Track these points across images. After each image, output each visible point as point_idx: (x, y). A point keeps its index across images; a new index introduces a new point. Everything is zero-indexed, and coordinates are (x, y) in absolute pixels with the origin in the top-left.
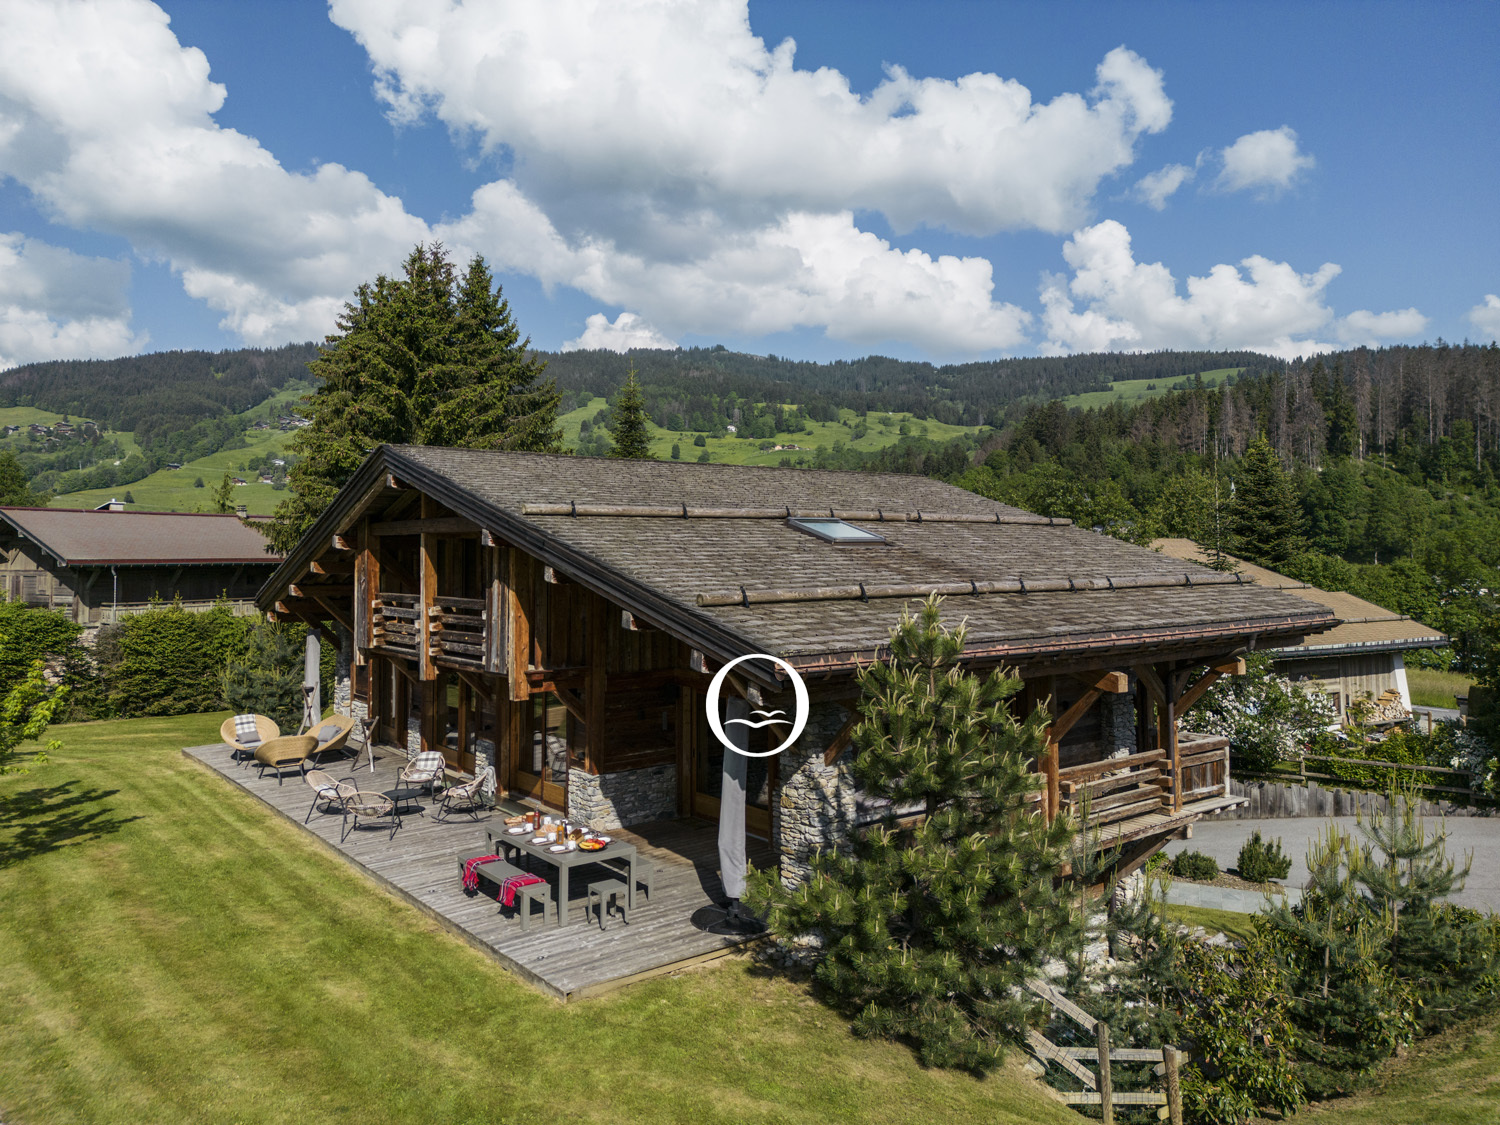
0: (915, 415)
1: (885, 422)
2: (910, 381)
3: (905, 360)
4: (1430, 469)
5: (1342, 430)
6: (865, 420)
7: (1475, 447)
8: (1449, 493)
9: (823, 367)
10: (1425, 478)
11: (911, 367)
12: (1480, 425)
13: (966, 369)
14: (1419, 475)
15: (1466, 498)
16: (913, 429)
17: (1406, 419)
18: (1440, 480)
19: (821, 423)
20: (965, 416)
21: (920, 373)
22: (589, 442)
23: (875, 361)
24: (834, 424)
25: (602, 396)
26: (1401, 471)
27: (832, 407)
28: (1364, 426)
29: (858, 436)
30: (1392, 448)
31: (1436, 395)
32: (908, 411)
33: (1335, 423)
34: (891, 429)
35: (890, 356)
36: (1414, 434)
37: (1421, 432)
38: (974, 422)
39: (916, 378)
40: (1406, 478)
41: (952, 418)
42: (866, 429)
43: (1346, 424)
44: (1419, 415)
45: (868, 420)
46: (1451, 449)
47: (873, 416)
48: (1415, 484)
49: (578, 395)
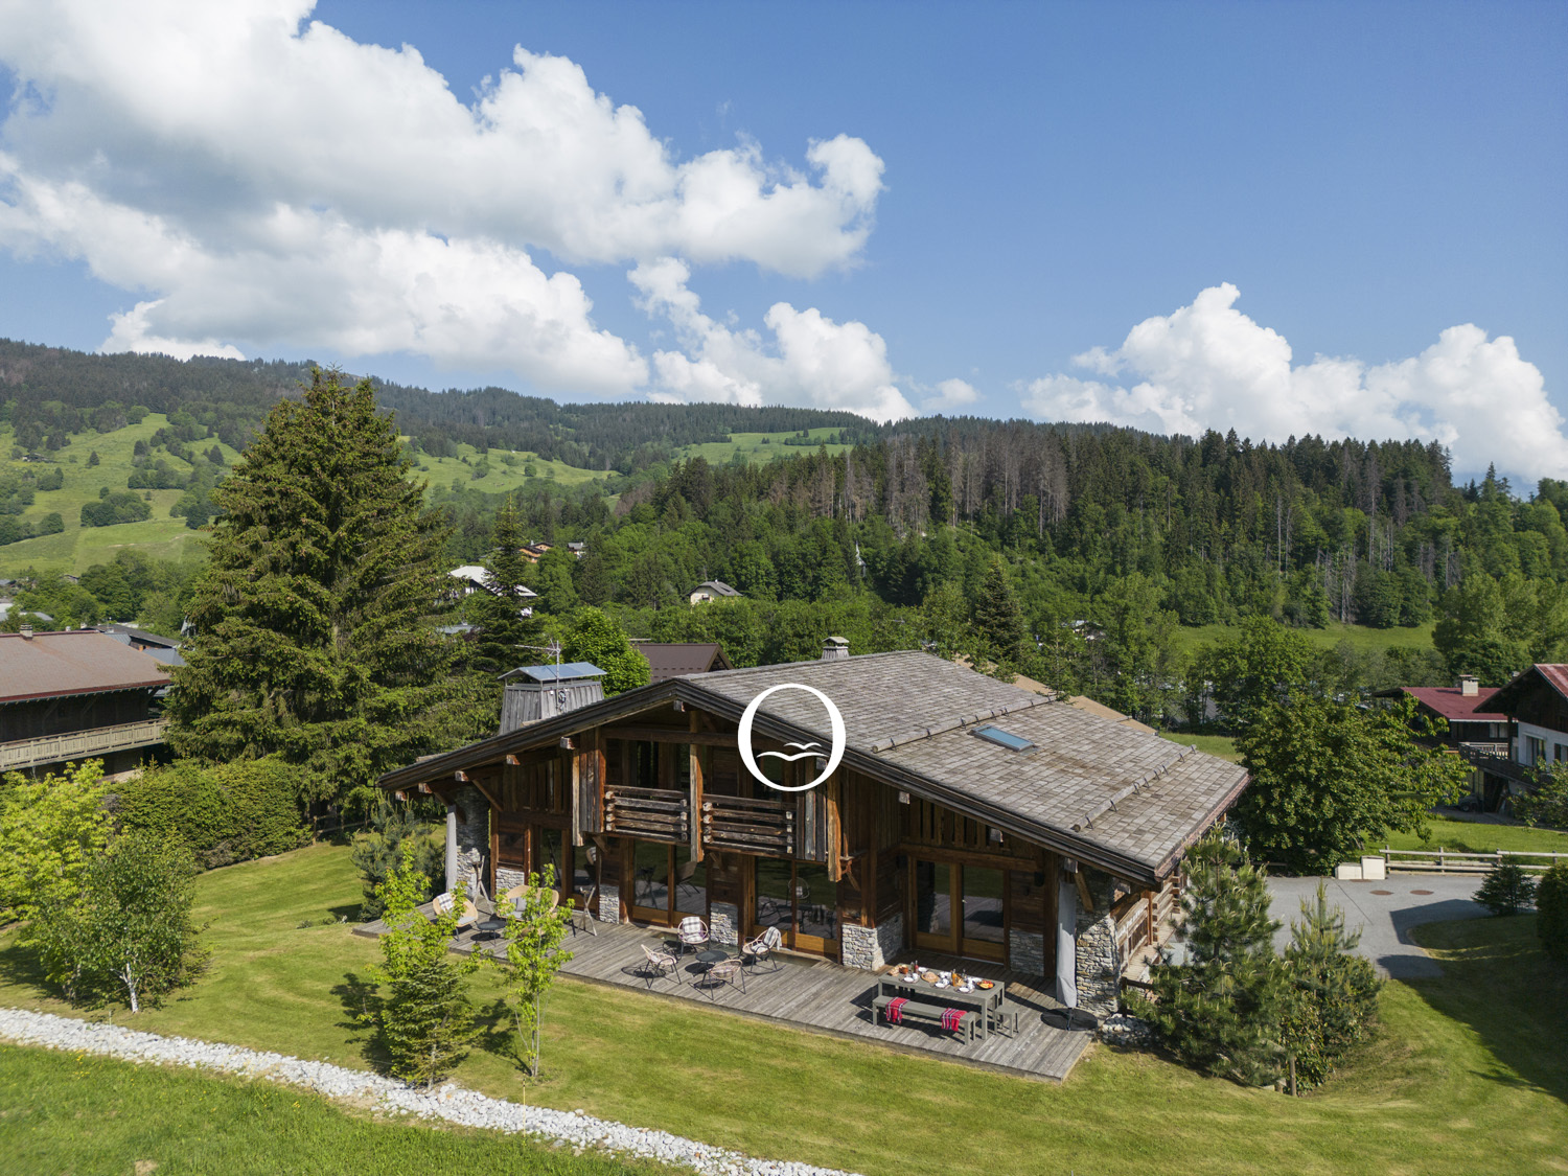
0: (540, 456)
1: (508, 461)
2: (532, 418)
3: (526, 395)
4: (1005, 537)
5: (941, 500)
6: (486, 458)
7: (1038, 518)
8: (1020, 558)
9: (434, 394)
10: (1002, 544)
11: (532, 403)
12: (1043, 499)
13: (589, 410)
14: (997, 542)
15: (1032, 563)
16: (538, 470)
17: (988, 491)
18: (1012, 546)
19: (437, 459)
20: (592, 460)
21: (542, 410)
22: (147, 468)
23: (494, 393)
24: (452, 460)
25: (161, 411)
26: (984, 538)
27: (450, 441)
28: (957, 497)
29: (480, 475)
30: (977, 517)
31: (1011, 472)
32: (533, 449)
33: (935, 493)
34: (515, 469)
35: (510, 389)
36: (994, 504)
37: (999, 504)
38: (600, 467)
39: (538, 415)
40: (988, 543)
41: (578, 461)
42: (489, 467)
43: (944, 494)
44: (998, 488)
45: (489, 457)
46: (1021, 520)
47: (494, 454)
48: (995, 550)
49: (128, 408)
